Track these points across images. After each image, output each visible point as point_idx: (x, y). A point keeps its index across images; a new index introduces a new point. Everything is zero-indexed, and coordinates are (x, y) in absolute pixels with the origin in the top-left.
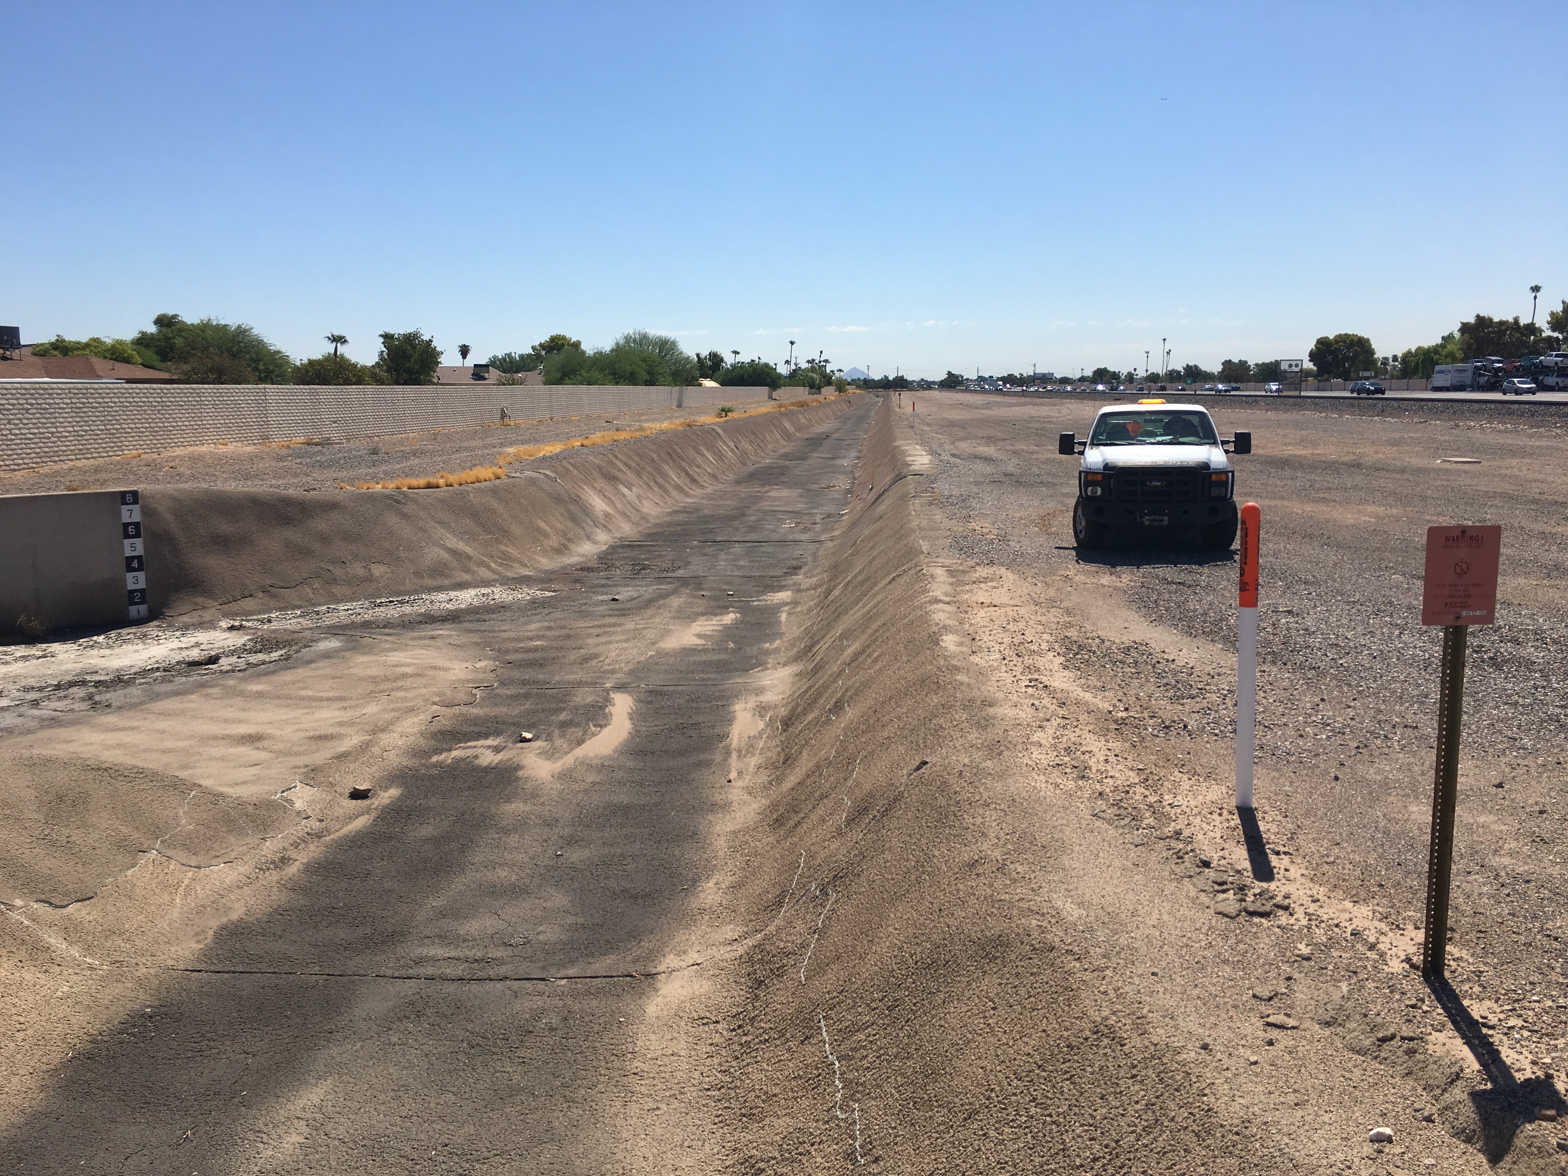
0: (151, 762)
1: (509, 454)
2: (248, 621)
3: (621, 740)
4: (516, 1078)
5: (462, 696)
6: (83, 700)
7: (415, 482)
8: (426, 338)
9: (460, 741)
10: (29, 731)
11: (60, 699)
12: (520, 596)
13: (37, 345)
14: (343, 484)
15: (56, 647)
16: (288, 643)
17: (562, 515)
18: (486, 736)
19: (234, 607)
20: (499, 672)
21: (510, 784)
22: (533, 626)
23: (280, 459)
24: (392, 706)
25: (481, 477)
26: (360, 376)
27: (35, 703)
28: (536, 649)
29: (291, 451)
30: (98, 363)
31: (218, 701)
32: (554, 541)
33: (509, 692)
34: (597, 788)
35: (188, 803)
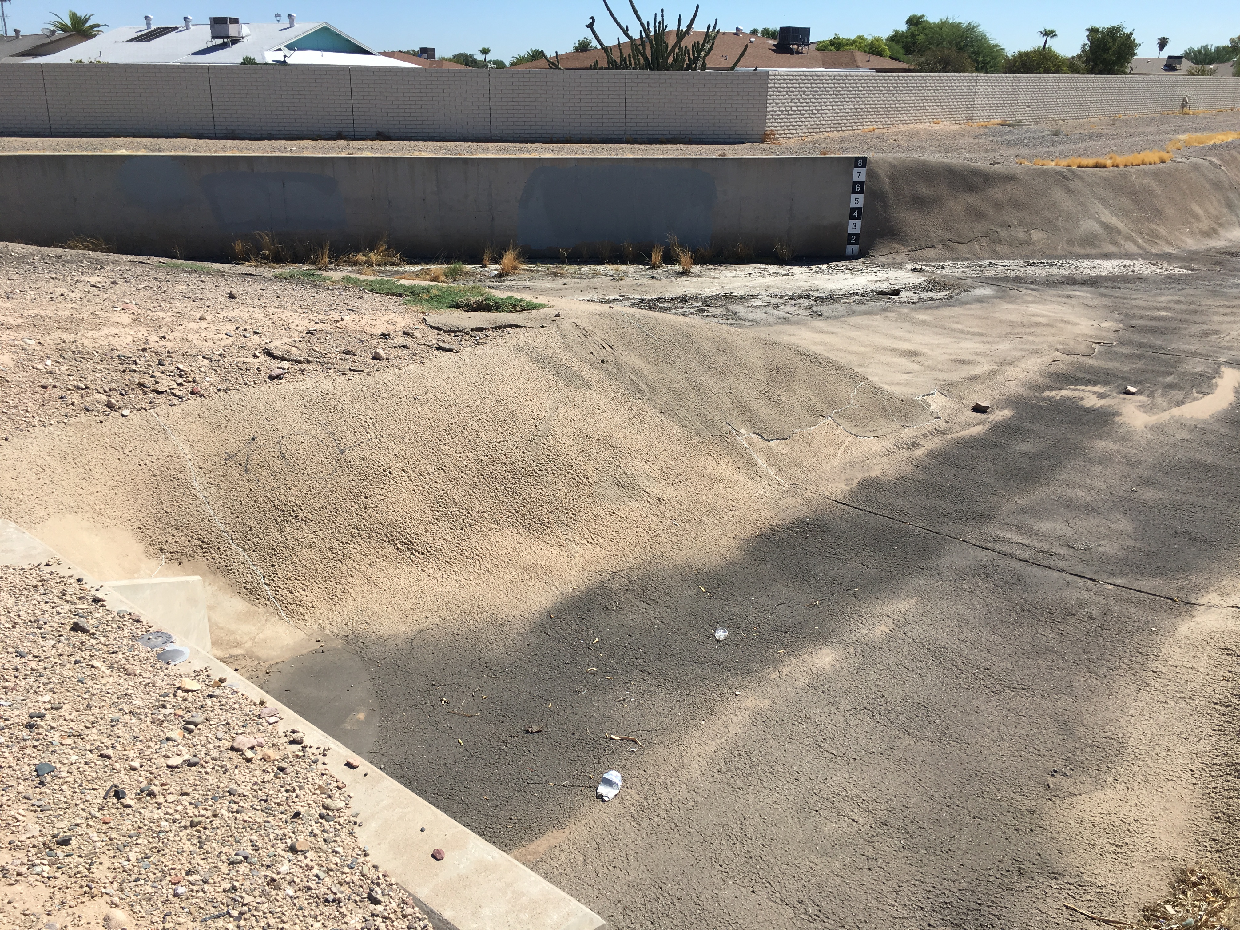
0: (841, 358)
1: (1179, 141)
2: (927, 266)
3: (1220, 409)
4: (1053, 643)
5: (1082, 348)
6: (806, 308)
7: (1085, 161)
8: (1127, 31)
9: (1072, 384)
10: (770, 325)
11: (792, 305)
12: (1158, 271)
13: (820, 42)
14: (1023, 161)
15: (795, 269)
16: (953, 287)
17: (1219, 201)
18: (1095, 384)
19: (919, 254)
20: (1120, 333)
21: (1106, 426)
22: (1163, 299)
23: (977, 136)
24: (1022, 346)
25: (1147, 160)
26: (1059, 66)
27: (776, 306)
28: (1160, 319)
29: (987, 130)
30: (860, 56)
31: (893, 323)
32: (1205, 225)
33: (1124, 351)
34: (1185, 444)
35: (858, 390)
